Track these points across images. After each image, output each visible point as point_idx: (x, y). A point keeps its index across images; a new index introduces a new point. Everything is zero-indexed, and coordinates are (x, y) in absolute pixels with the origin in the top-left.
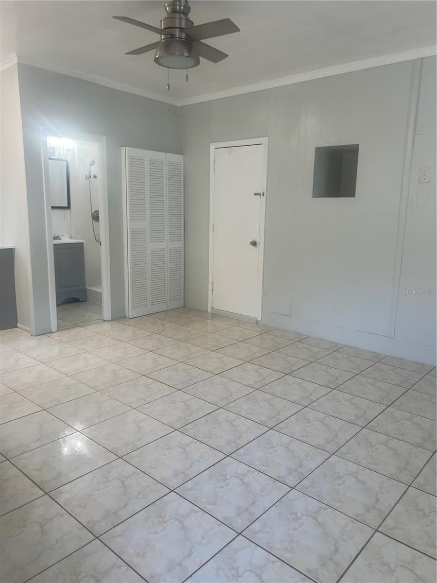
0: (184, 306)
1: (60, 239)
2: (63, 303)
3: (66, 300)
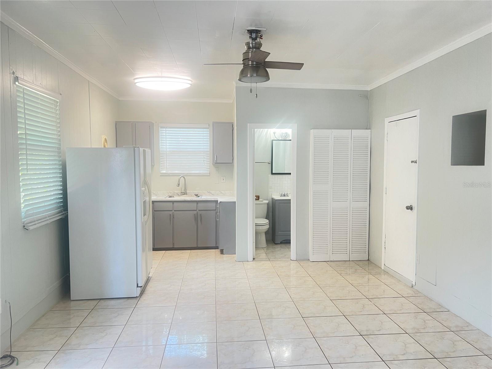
0: (368, 260)
1: (288, 196)
2: (281, 243)
3: (284, 240)
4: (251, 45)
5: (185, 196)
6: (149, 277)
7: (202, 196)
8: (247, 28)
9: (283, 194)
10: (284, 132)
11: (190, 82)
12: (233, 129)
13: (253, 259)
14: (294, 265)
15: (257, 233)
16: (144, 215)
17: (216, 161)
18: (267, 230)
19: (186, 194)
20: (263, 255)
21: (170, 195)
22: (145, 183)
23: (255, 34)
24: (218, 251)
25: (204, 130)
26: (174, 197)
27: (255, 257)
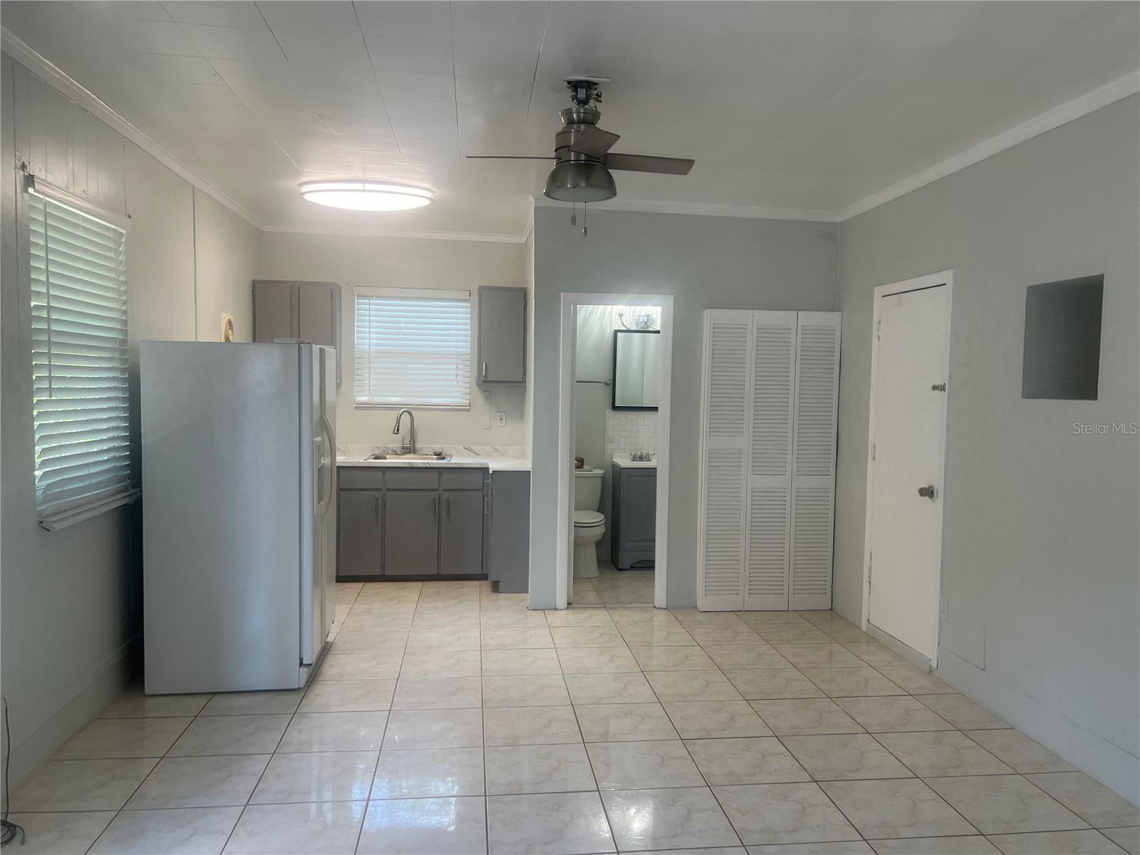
0: (831, 609)
1: (649, 460)
2: (632, 568)
3: (639, 562)
4: (575, 115)
5: (412, 455)
6: (327, 643)
7: (451, 456)
8: (568, 75)
9: (639, 454)
10: (643, 313)
11: (429, 195)
12: (526, 302)
13: (569, 604)
14: (660, 618)
15: (578, 545)
16: (320, 499)
17: (486, 376)
18: (600, 537)
19: (414, 453)
20: (591, 596)
21: (377, 452)
22: (322, 427)
23: (584, 90)
24: (485, 585)
25: (459, 304)
26: (386, 459)
27: (571, 601)
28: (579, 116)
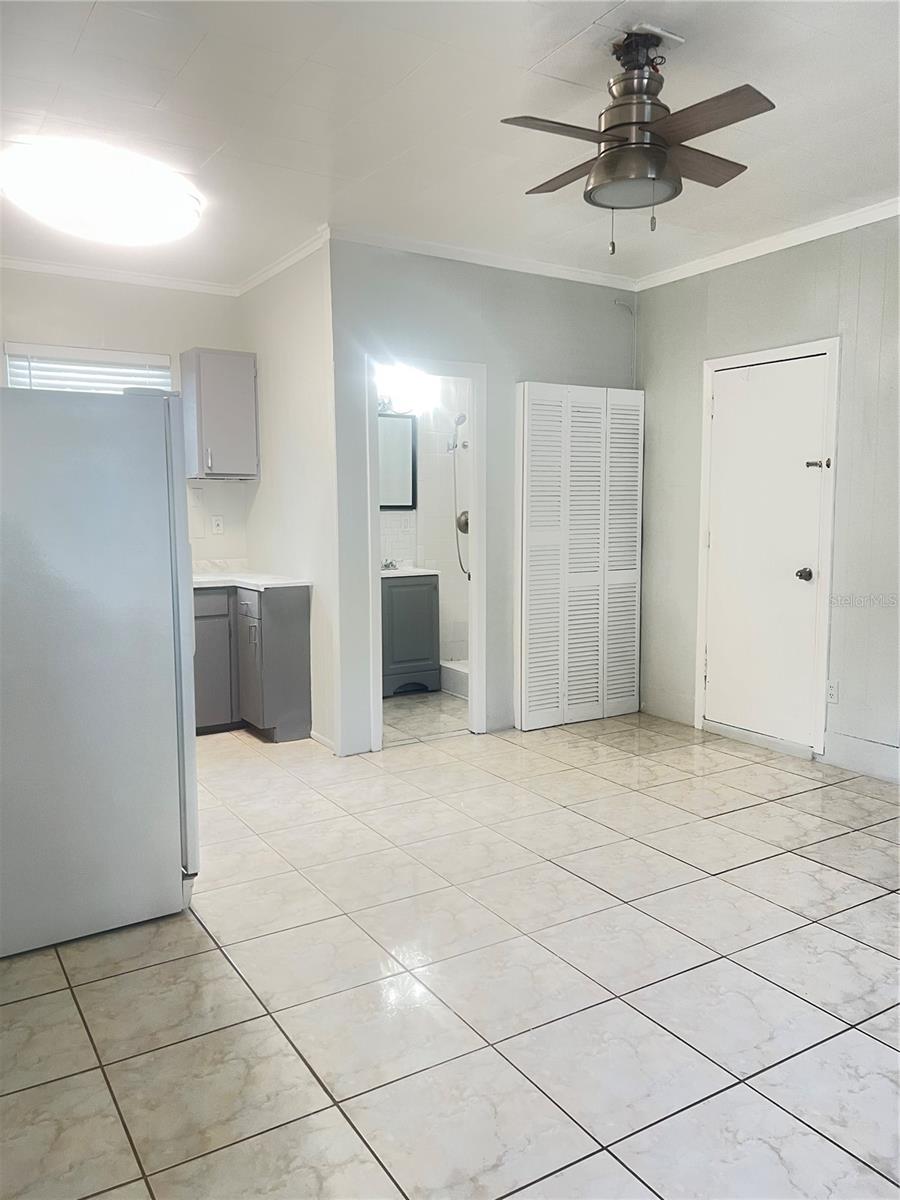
0: (639, 711)
1: (395, 568)
3: (400, 688)
4: (636, 81)
17: (210, 468)
25: (155, 372)
28: (640, 83)
